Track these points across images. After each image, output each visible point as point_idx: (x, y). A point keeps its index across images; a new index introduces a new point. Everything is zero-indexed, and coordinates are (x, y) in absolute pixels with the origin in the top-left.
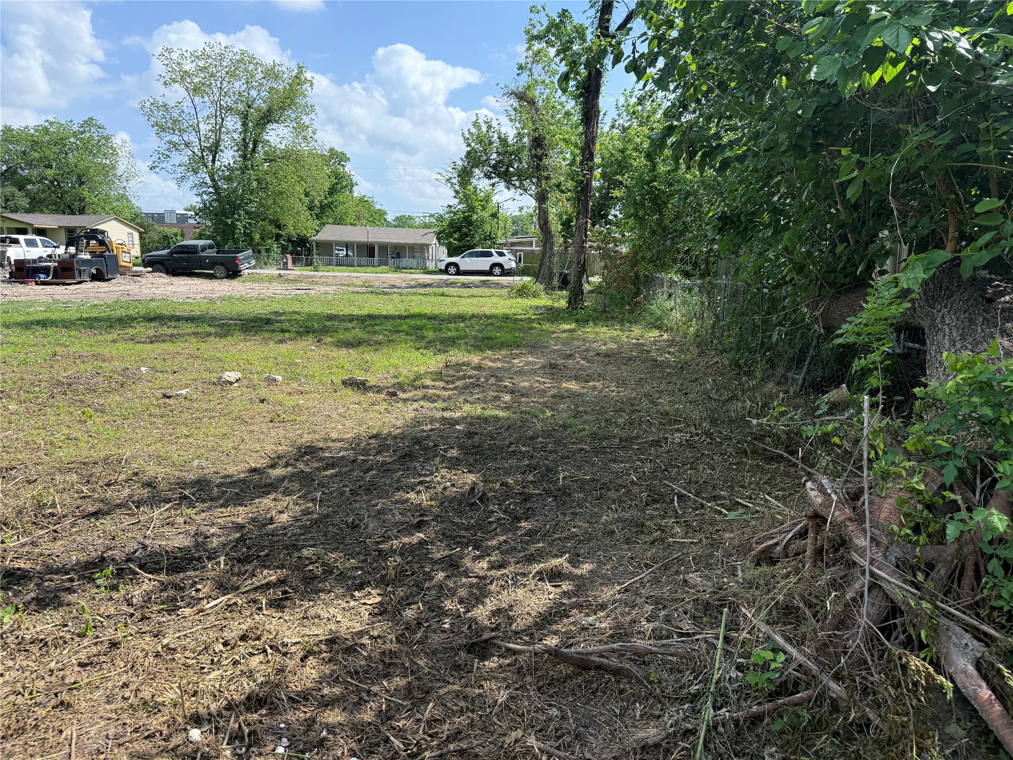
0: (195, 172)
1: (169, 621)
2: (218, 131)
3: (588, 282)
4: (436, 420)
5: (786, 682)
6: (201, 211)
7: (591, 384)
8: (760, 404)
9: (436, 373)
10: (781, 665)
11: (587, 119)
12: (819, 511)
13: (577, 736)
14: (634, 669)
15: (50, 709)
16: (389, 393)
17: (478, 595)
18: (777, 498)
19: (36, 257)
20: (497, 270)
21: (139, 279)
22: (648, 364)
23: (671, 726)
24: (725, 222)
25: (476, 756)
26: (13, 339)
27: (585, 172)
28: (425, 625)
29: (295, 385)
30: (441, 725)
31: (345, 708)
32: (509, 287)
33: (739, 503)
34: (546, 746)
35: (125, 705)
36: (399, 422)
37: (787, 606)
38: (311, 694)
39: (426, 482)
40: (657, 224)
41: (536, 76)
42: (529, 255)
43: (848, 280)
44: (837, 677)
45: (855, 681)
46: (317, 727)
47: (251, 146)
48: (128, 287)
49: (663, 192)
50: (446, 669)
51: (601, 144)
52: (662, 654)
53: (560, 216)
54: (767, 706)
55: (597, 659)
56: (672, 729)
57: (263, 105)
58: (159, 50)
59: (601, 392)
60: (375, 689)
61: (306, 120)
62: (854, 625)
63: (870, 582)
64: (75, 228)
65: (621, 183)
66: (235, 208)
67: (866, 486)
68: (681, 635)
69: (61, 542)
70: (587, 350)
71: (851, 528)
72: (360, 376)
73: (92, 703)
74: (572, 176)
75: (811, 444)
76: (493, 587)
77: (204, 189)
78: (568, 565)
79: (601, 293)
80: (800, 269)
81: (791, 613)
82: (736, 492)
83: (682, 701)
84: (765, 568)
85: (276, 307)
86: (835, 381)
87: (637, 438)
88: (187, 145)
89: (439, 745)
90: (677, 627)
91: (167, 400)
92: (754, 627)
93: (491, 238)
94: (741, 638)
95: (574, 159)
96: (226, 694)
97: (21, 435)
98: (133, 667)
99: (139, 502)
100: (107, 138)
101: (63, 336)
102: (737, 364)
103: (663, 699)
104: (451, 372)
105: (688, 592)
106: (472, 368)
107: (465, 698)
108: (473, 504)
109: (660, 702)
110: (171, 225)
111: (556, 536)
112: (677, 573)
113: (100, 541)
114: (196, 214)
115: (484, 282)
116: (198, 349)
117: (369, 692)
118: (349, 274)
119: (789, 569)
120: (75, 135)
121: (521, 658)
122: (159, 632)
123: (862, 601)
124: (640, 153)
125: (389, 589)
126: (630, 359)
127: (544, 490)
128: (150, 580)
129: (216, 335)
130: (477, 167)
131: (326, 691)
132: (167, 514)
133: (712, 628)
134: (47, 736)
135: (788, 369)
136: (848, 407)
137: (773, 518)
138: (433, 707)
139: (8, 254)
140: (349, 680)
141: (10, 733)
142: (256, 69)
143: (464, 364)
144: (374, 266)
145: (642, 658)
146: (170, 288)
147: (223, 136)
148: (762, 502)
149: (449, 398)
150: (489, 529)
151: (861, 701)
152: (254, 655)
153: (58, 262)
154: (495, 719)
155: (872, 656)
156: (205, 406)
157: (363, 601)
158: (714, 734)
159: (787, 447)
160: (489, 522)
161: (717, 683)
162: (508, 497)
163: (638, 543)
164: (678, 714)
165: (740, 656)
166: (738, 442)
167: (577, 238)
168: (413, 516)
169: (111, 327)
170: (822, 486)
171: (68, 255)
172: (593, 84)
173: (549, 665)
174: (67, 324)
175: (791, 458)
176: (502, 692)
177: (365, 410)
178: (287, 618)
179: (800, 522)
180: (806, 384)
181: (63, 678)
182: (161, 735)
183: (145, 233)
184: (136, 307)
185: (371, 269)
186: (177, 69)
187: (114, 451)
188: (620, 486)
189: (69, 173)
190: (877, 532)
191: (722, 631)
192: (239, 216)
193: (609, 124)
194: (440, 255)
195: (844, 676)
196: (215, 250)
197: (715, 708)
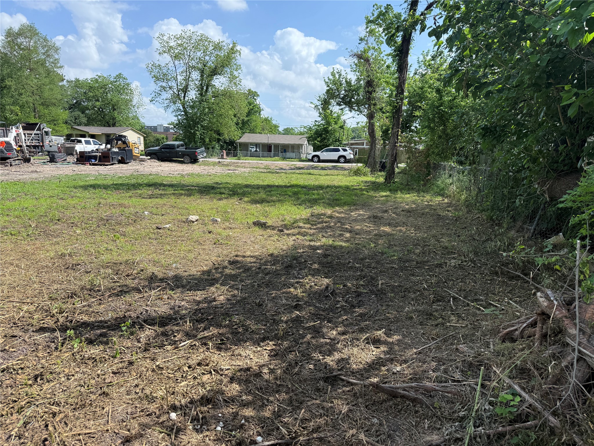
0: (175, 103)
1: (159, 352)
2: (187, 79)
3: (397, 167)
4: (306, 247)
5: (520, 414)
6: (177, 125)
7: (399, 228)
8: (506, 243)
9: (306, 219)
10: (517, 404)
11: (401, 69)
12: (545, 311)
13: (389, 436)
14: (425, 399)
15: (98, 395)
16: (279, 230)
17: (331, 349)
18: (515, 302)
19: (90, 150)
20: (342, 160)
21: (143, 163)
22: (435, 217)
23: (447, 435)
24: (487, 131)
25: (329, 442)
26: (78, 195)
27: (398, 101)
28: (300, 364)
29: (228, 224)
30: (309, 422)
31: (255, 408)
32: (350, 169)
33: (491, 304)
34: (371, 440)
35: (136, 396)
36: (285, 247)
37: (522, 368)
38: (236, 399)
39: (300, 282)
40: (442, 132)
41: (370, 45)
42: (362, 151)
43: (566, 168)
44: (555, 414)
45: (566, 417)
46: (239, 417)
47: (205, 88)
48: (137, 167)
49: (447, 113)
50: (312, 390)
51: (408, 84)
52: (442, 392)
53: (381, 127)
54: (508, 428)
55: (402, 392)
56: (448, 437)
57: (212, 65)
58: (157, 35)
59: (405, 233)
60: (271, 399)
61: (236, 73)
62: (566, 382)
63: (578, 356)
64: (110, 134)
65: (420, 107)
66: (196, 123)
67: (577, 297)
68: (454, 381)
69: (103, 306)
70: (396, 208)
71: (566, 322)
72: (263, 220)
73: (119, 394)
74: (390, 103)
75: (539, 270)
76: (339, 346)
77: (179, 113)
78: (384, 335)
79: (406, 174)
80: (534, 160)
81: (525, 373)
82: (490, 297)
83: (454, 421)
84: (508, 344)
85: (218, 180)
86: (555, 231)
87: (427, 262)
88: (170, 88)
89: (308, 434)
90: (452, 376)
91: (159, 230)
92: (501, 379)
93: (339, 141)
94: (492, 386)
95: (392, 93)
96: (190, 395)
97: (83, 246)
98: (140, 376)
99: (143, 286)
100: (128, 85)
101: (103, 193)
102: (491, 219)
103: (442, 419)
104: (315, 219)
105: (459, 356)
106: (327, 217)
107: (323, 408)
108: (327, 296)
109: (440, 420)
110: (160, 133)
111: (377, 318)
112: (452, 344)
113: (123, 306)
114: (175, 127)
115: (334, 166)
116: (175, 203)
117: (268, 400)
118: (257, 162)
119: (524, 346)
120: (111, 83)
121: (355, 388)
122: (154, 358)
123: (572, 368)
124: (433, 89)
125: (279, 342)
126: (423, 214)
127: (369, 290)
128: (149, 329)
129: (185, 195)
130: (333, 99)
131: (244, 398)
132: (158, 293)
133: (473, 378)
134: (96, 410)
135: (524, 223)
136: (563, 247)
137: (513, 314)
138: (304, 412)
139: (76, 148)
140: (257, 392)
141: (78, 407)
142: (209, 45)
143: (322, 214)
144: (271, 157)
145: (429, 393)
146: (160, 168)
147: (190, 83)
148: (506, 304)
149: (313, 234)
150: (337, 311)
151: (570, 430)
152: (205, 374)
153: (102, 153)
154: (340, 422)
155: (578, 402)
156: (179, 234)
157: (265, 348)
158: (474, 442)
159: (523, 271)
160: (337, 307)
161: (476, 411)
162: (348, 293)
163: (428, 325)
164: (452, 428)
165: (492, 396)
166: (492, 267)
167: (392, 140)
168: (293, 301)
169: (128, 189)
170: (548, 295)
171: (106, 149)
172: (405, 49)
173: (372, 393)
174: (106, 187)
175: (525, 278)
176: (345, 406)
177: (266, 239)
178: (223, 355)
179: (532, 317)
180: (536, 232)
181: (104, 379)
182: (155, 414)
183: (146, 137)
184: (142, 179)
185: (270, 159)
186: (166, 45)
187: (131, 257)
188: (417, 290)
189: (108, 104)
190: (583, 325)
191: (480, 381)
192: (198, 127)
193: (413, 72)
194: (308, 150)
195: (559, 414)
196: (184, 147)
197: (475, 427)
